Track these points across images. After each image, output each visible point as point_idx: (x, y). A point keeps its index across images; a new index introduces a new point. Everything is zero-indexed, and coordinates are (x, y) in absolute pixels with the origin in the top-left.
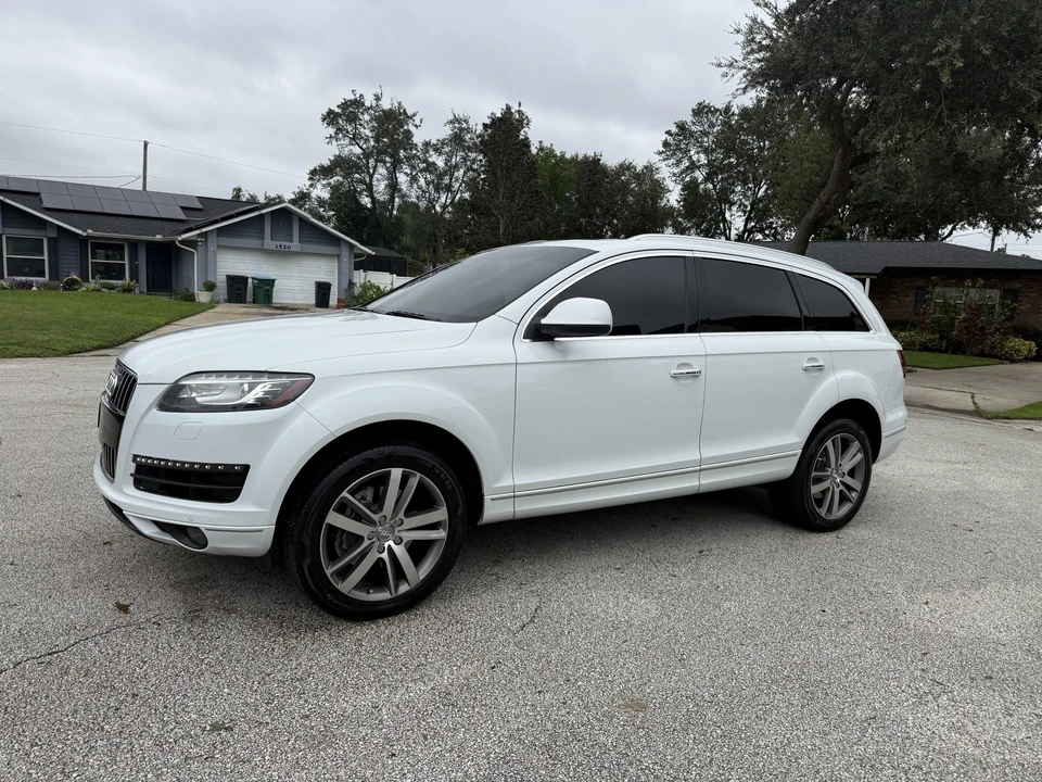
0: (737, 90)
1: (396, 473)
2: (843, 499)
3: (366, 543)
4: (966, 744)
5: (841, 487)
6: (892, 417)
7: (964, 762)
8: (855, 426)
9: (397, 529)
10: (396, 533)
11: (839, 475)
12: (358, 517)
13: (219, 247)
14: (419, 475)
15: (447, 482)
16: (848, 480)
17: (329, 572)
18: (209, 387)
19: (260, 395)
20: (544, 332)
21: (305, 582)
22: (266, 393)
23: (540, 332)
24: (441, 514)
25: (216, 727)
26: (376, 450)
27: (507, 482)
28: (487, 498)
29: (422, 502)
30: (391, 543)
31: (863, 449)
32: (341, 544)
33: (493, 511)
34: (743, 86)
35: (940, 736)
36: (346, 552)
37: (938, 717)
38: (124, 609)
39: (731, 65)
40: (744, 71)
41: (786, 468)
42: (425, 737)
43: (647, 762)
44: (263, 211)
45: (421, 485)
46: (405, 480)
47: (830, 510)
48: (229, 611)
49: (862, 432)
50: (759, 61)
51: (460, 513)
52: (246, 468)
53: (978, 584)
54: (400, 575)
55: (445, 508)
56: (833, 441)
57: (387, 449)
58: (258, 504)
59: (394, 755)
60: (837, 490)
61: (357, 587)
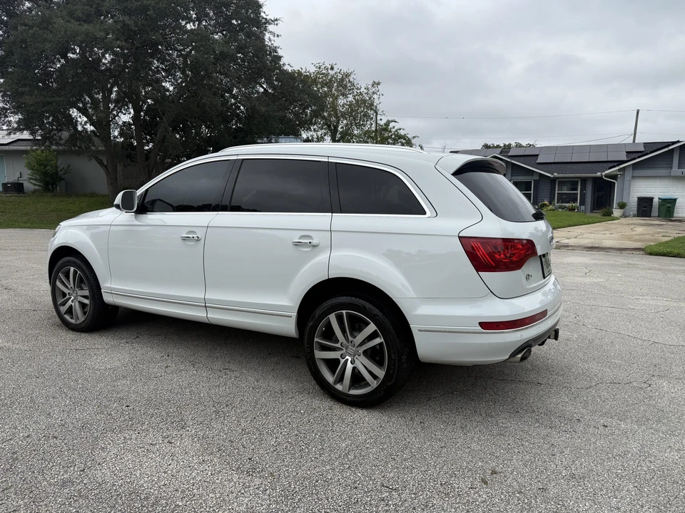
1: (72, 269)
13: (633, 177)
24: (87, 292)
27: (108, 285)
28: (102, 290)
41: (284, 326)
44: (672, 148)
55: (88, 289)
56: (337, 317)
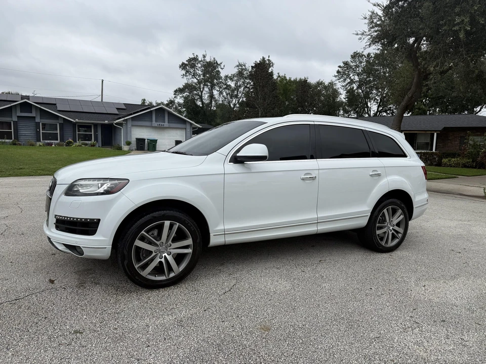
0: (366, 46)
1: (167, 223)
2: (394, 237)
3: (154, 254)
4: (420, 351)
5: (393, 231)
6: (419, 198)
7: (416, 359)
8: (399, 202)
9: (169, 248)
10: (168, 250)
11: (391, 226)
12: (150, 243)
13: (132, 126)
14: (178, 224)
15: (192, 227)
16: (396, 228)
17: (136, 267)
18: (86, 186)
19: (106, 188)
20: (239, 159)
21: (126, 272)
22: (108, 187)
23: (237, 160)
24: (189, 242)
25: (76, 332)
26: (157, 213)
27: (221, 227)
28: (211, 235)
29: (180, 236)
30: (166, 254)
31: (404, 213)
32: (143, 254)
33: (214, 240)
34: (369, 43)
35: (409, 347)
36: (145, 258)
37: (410, 338)
38: (52, 282)
39: (363, 34)
40: (369, 37)
41: (363, 222)
42: (165, 339)
43: (263, 353)
44: (152, 109)
45: (179, 228)
46: (171, 226)
47: (387, 242)
48: (96, 284)
49: (403, 205)
50: (376, 31)
51: (198, 241)
52: (99, 220)
53: (453, 278)
54: (170, 269)
55: (191, 239)
56: (387, 210)
57: (162, 212)
58: (104, 236)
59: (149, 346)
60: (390, 233)
61: (149, 274)
